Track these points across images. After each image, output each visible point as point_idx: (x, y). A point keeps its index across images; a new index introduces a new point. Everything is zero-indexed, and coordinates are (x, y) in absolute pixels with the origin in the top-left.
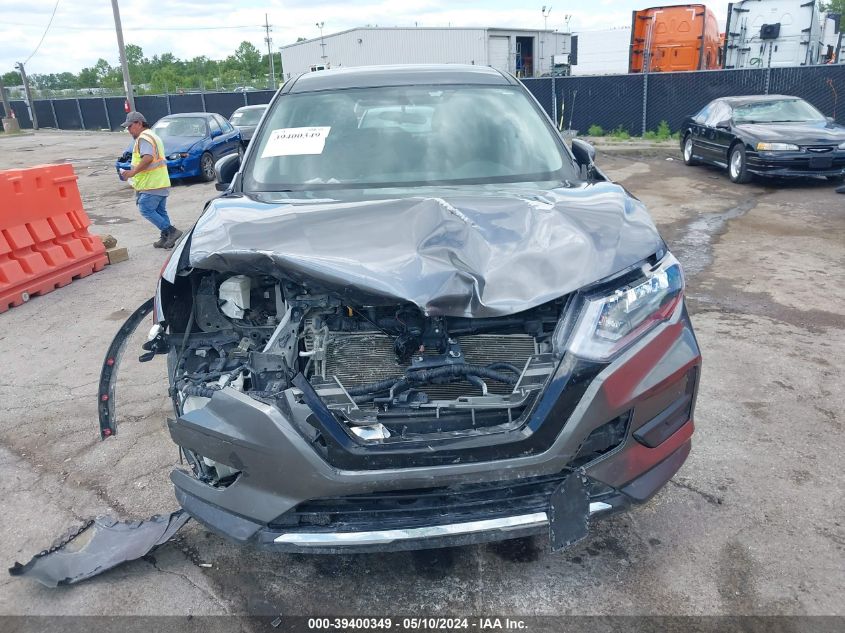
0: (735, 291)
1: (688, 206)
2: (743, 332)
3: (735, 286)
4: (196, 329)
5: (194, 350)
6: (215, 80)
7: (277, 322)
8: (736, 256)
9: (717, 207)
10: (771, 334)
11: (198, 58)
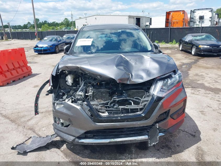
0: (195, 83)
1: (181, 61)
2: (198, 93)
3: (195, 82)
4: (60, 88)
5: (59, 93)
6: (58, 28)
7: (80, 86)
8: (195, 74)
9: (189, 61)
10: (205, 93)
11: (54, 22)
